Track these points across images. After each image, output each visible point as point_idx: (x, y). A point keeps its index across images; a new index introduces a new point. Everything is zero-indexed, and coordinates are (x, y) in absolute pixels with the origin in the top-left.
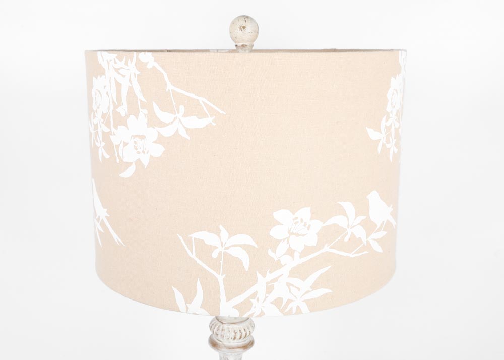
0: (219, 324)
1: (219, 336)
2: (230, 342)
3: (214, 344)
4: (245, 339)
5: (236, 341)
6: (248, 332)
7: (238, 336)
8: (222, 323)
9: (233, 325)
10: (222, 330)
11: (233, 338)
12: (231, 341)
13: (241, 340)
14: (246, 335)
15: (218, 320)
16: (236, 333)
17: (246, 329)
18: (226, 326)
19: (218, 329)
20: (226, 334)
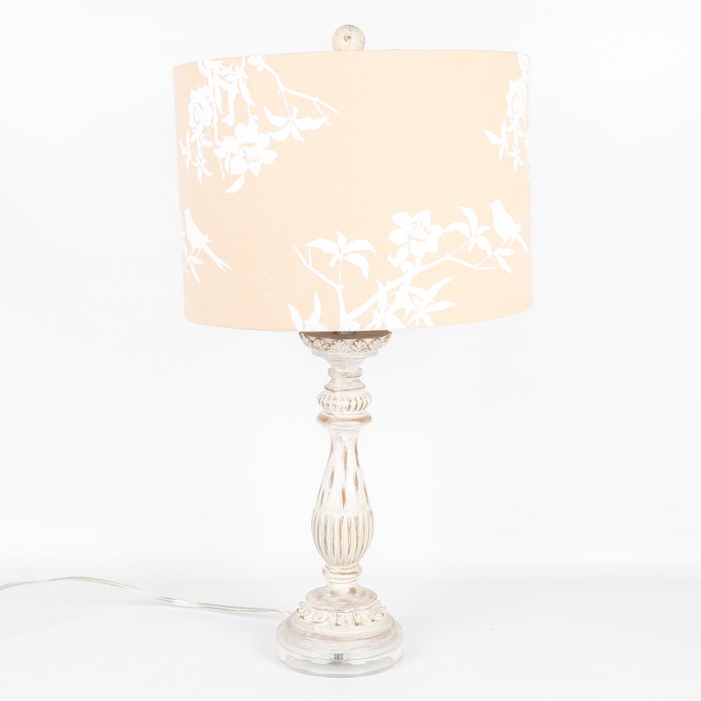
0: (330, 393)
1: (331, 406)
2: (343, 414)
3: (324, 419)
4: (361, 411)
5: (350, 412)
6: (365, 402)
7: (353, 405)
8: (333, 391)
9: (347, 392)
10: (334, 399)
11: (347, 407)
12: (345, 411)
13: (356, 412)
14: (362, 404)
15: (328, 389)
16: (351, 401)
17: (362, 397)
18: (338, 395)
19: (328, 399)
20: (339, 404)
